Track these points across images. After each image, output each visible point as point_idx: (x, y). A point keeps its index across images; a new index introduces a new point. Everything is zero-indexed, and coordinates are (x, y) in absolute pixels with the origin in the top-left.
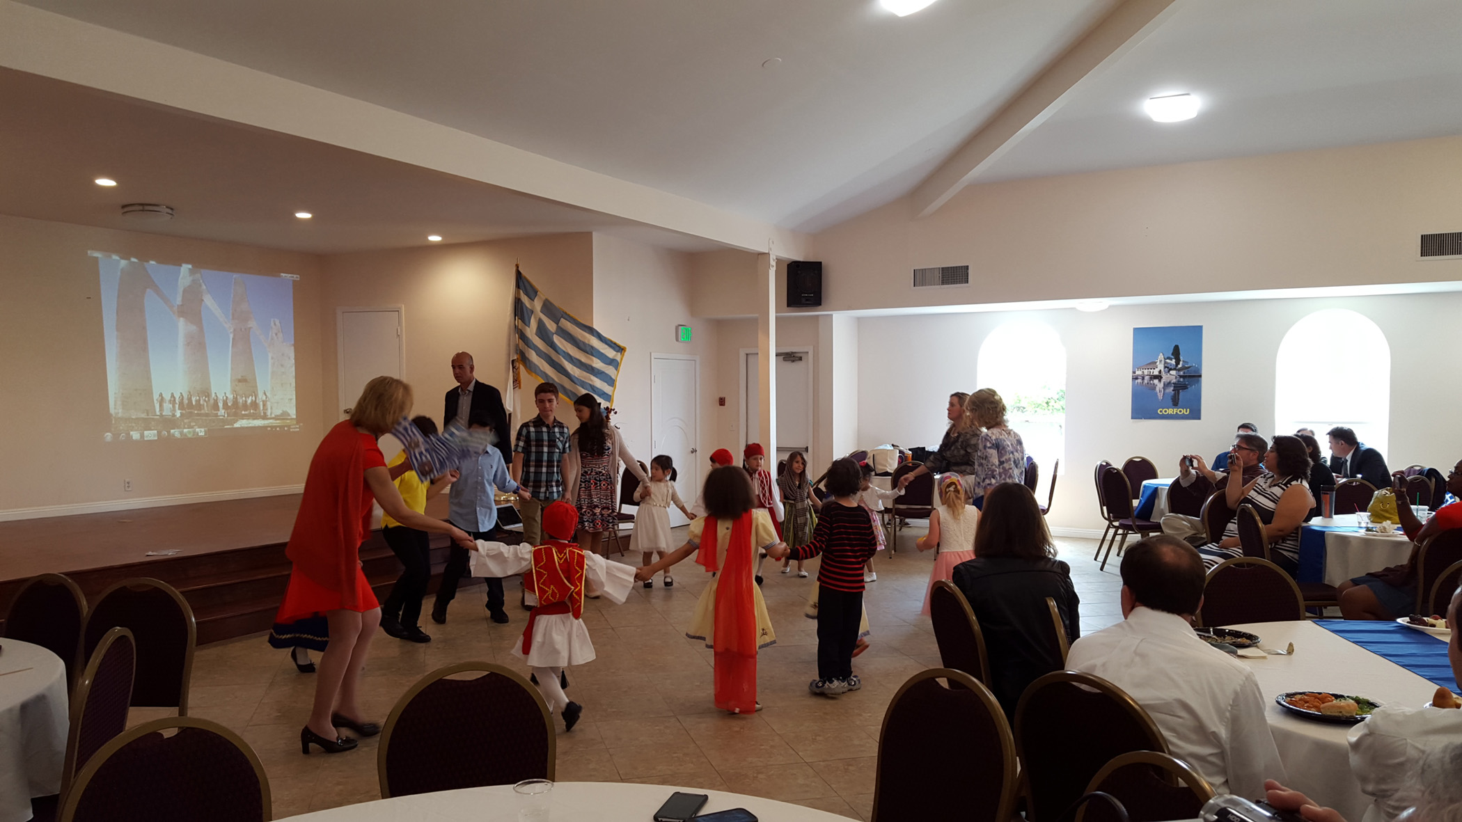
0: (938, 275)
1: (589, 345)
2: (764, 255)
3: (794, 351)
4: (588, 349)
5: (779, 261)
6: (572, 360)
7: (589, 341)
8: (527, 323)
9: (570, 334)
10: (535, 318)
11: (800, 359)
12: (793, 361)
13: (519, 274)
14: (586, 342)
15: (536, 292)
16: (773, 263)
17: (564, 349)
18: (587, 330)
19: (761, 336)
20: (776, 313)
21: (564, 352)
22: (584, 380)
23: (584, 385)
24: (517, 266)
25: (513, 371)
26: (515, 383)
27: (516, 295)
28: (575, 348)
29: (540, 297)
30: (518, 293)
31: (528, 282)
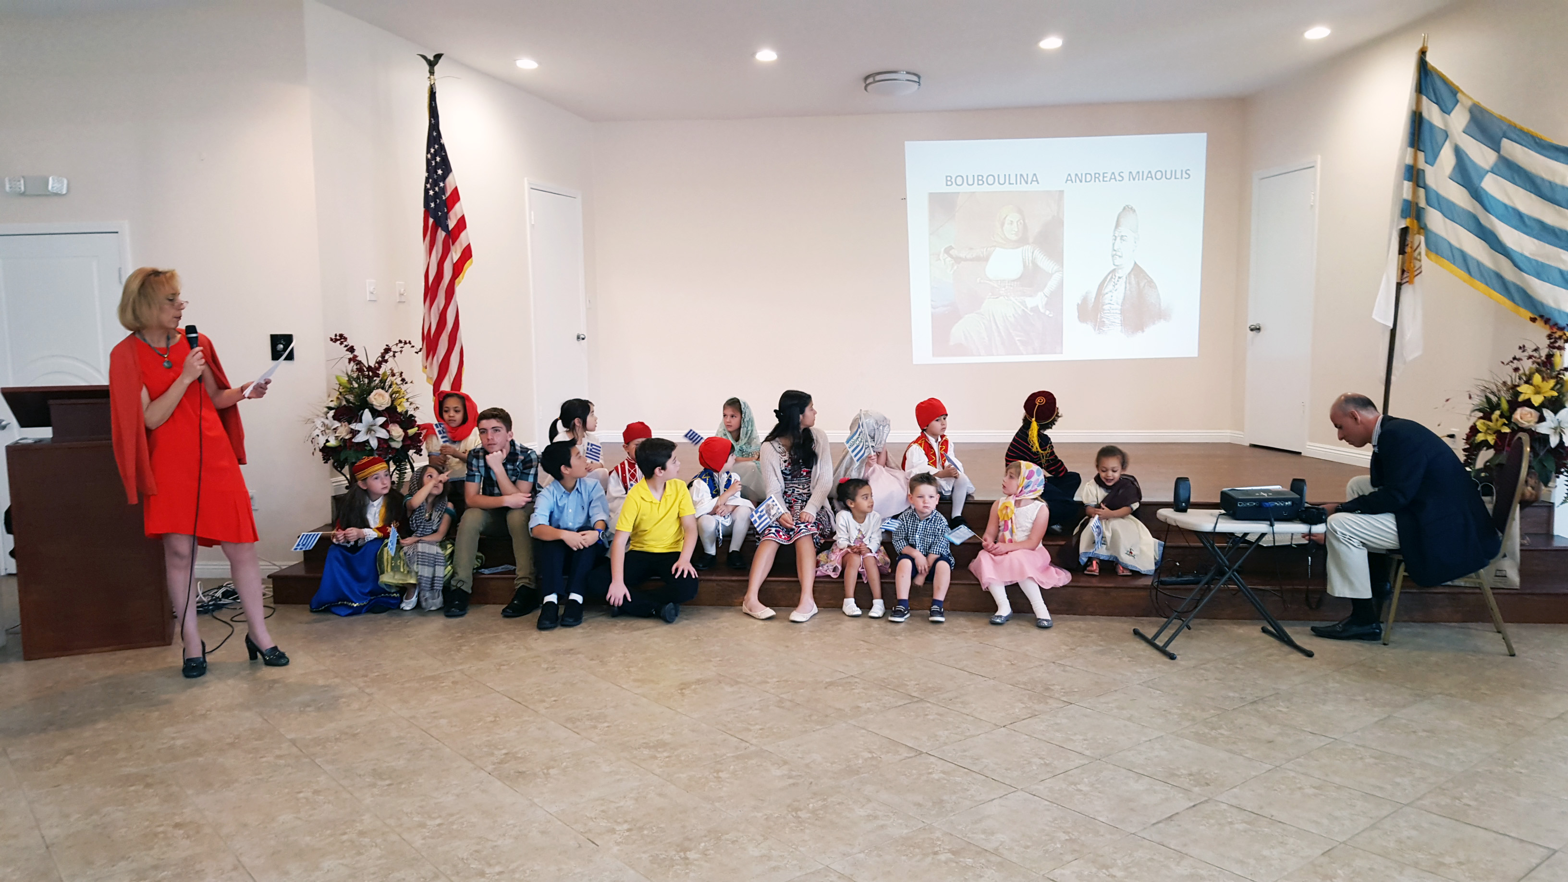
4: (1558, 197)
6: (1524, 222)
9: (1522, 168)
10: (1451, 142)
13: (1423, 67)
14: (1558, 181)
15: (1454, 91)
17: (1507, 201)
21: (1505, 206)
22: (1547, 262)
23: (1541, 271)
24: (1423, 52)
25: (1402, 251)
26: (1406, 275)
27: (1414, 108)
28: (1533, 196)
29: (1463, 104)
30: (1418, 102)
31: (1442, 77)
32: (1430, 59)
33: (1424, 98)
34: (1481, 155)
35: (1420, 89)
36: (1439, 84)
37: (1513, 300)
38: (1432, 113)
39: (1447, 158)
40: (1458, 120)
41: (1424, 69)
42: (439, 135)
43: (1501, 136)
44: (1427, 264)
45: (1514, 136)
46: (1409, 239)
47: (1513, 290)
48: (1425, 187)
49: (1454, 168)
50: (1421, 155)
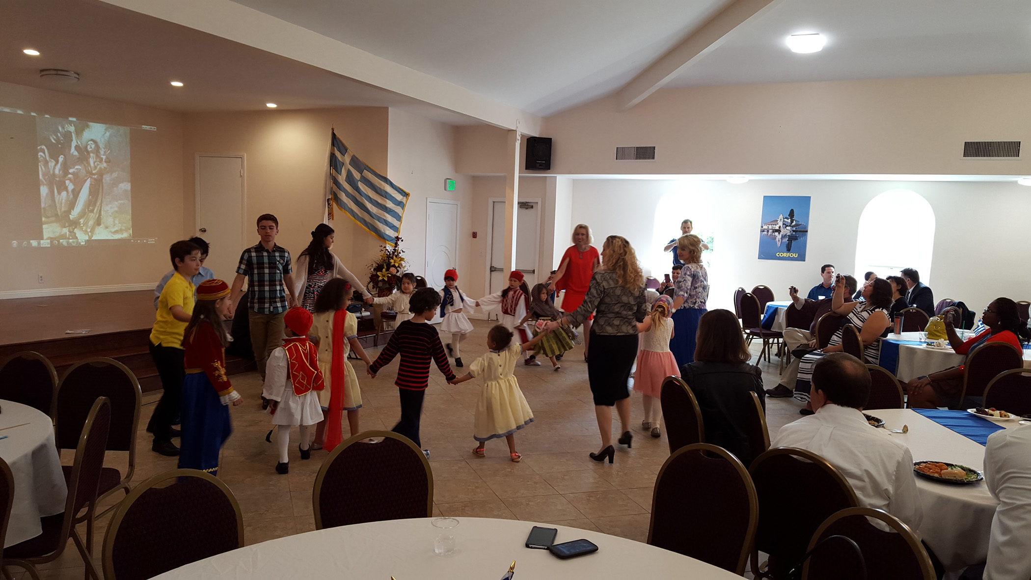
0: (633, 152)
1: (384, 191)
2: (512, 132)
3: (527, 201)
4: (383, 194)
5: (523, 136)
6: (372, 201)
7: (384, 187)
8: (340, 173)
9: (370, 182)
10: (345, 169)
11: (532, 207)
12: (527, 208)
13: (334, 135)
14: (382, 188)
15: (346, 150)
16: (519, 137)
17: (366, 192)
18: (382, 179)
19: (508, 190)
20: (519, 173)
21: (366, 194)
22: (379, 216)
23: (379, 219)
24: (333, 129)
26: (330, 216)
27: (331, 150)
28: (374, 192)
29: (349, 153)
31: (341, 141)
32: (335, 132)
33: (335, 148)
34: (357, 175)
35: (333, 144)
36: (339, 143)
37: (369, 228)
38: (338, 154)
39: (344, 172)
40: (347, 159)
43: (364, 168)
45: (368, 169)
46: (329, 202)
47: (369, 225)
48: (337, 183)
49: (346, 177)
50: (335, 170)
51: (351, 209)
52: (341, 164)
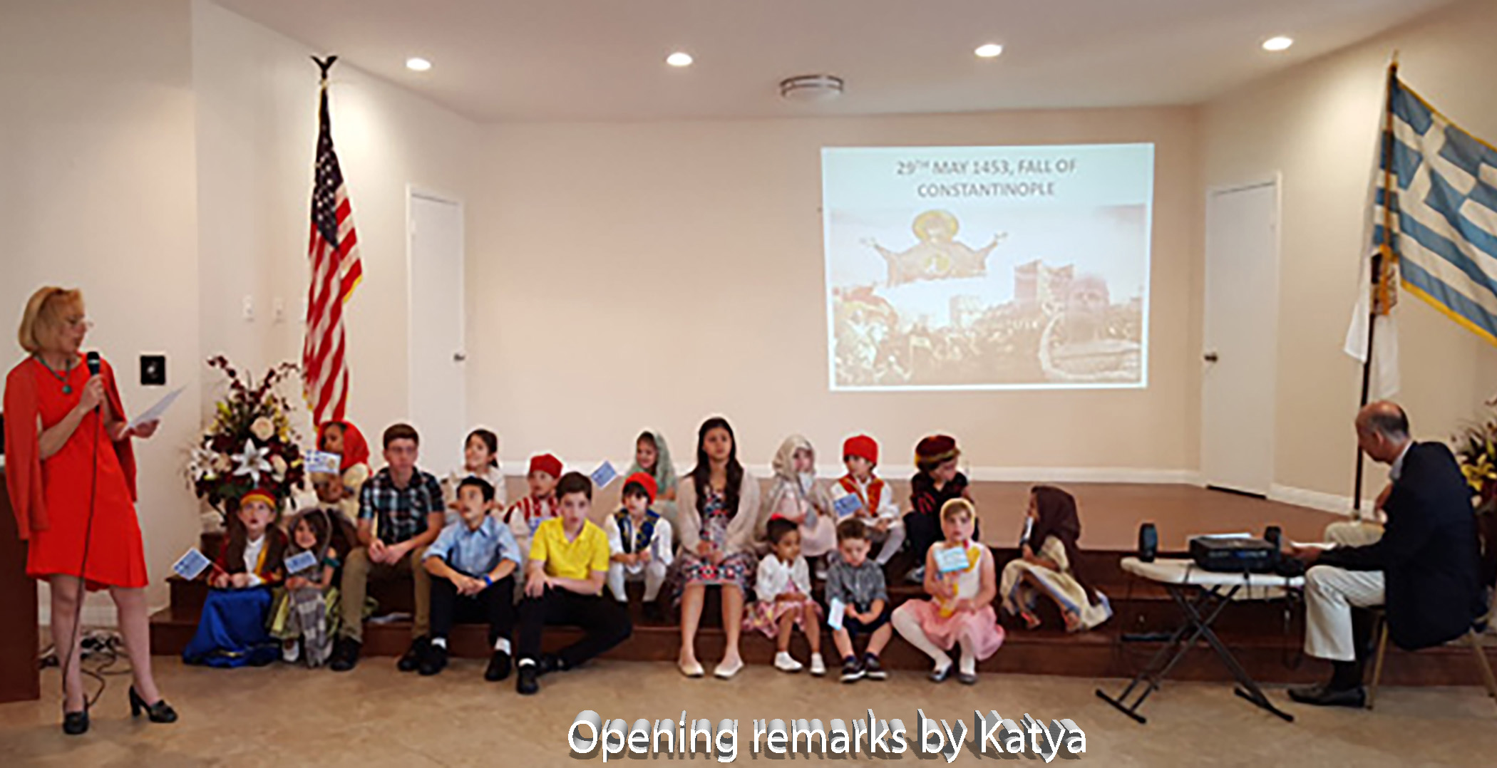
8: (1407, 181)
24: (1393, 69)
25: (1375, 280)
26: (1380, 305)
27: (1385, 127)
30: (1390, 122)
31: (1418, 100)
32: (1400, 76)
33: (1397, 117)
34: (1458, 180)
35: (1391, 108)
36: (1411, 102)
41: (1394, 85)
42: (330, 144)
43: (1480, 160)
44: (1403, 294)
45: (1490, 160)
46: (1382, 266)
48: (1399, 212)
49: (1430, 192)
50: (1394, 178)
51: (1442, 284)
52: (1414, 159)
